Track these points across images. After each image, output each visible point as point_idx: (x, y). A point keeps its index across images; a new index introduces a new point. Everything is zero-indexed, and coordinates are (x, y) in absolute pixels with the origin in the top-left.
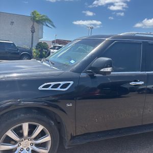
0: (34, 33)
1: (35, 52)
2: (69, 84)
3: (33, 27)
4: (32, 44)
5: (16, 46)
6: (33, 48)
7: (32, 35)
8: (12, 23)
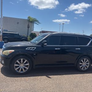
0: (29, 28)
1: (29, 38)
2: (35, 48)
3: (28, 25)
4: (28, 33)
5: (20, 35)
6: (28, 36)
7: (28, 29)
8: (18, 23)
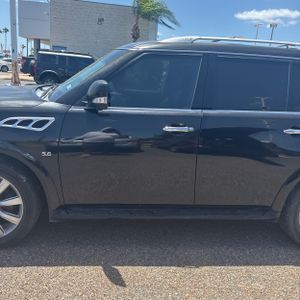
2: (48, 121)
3: (136, 28)
